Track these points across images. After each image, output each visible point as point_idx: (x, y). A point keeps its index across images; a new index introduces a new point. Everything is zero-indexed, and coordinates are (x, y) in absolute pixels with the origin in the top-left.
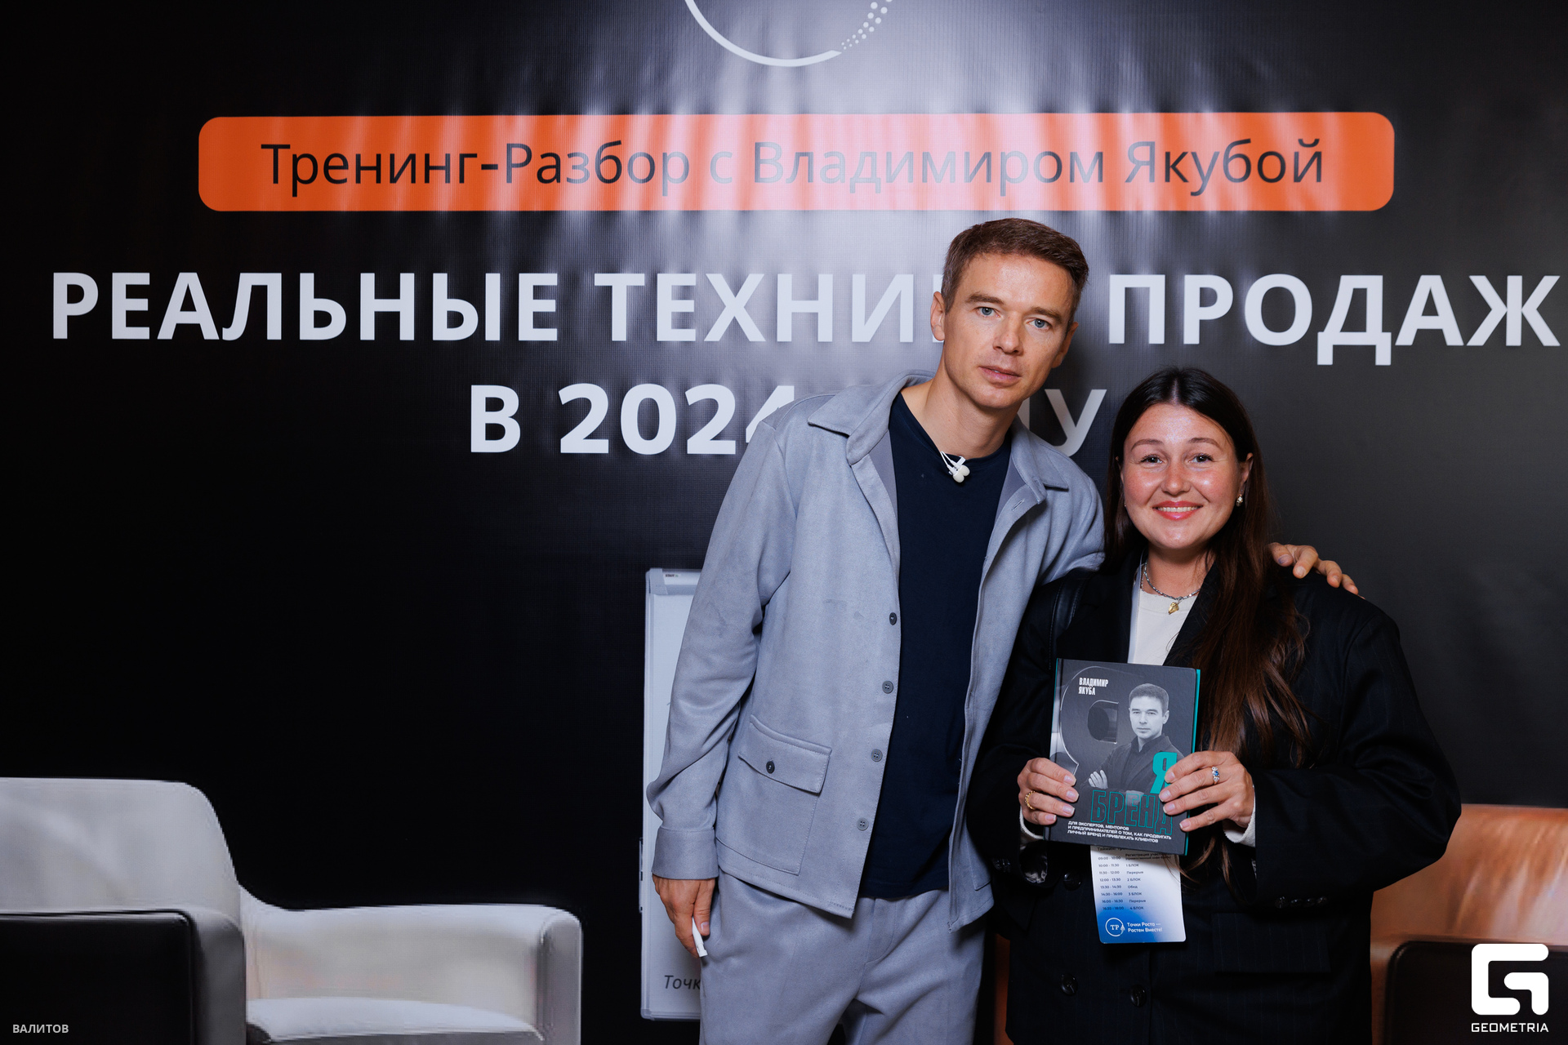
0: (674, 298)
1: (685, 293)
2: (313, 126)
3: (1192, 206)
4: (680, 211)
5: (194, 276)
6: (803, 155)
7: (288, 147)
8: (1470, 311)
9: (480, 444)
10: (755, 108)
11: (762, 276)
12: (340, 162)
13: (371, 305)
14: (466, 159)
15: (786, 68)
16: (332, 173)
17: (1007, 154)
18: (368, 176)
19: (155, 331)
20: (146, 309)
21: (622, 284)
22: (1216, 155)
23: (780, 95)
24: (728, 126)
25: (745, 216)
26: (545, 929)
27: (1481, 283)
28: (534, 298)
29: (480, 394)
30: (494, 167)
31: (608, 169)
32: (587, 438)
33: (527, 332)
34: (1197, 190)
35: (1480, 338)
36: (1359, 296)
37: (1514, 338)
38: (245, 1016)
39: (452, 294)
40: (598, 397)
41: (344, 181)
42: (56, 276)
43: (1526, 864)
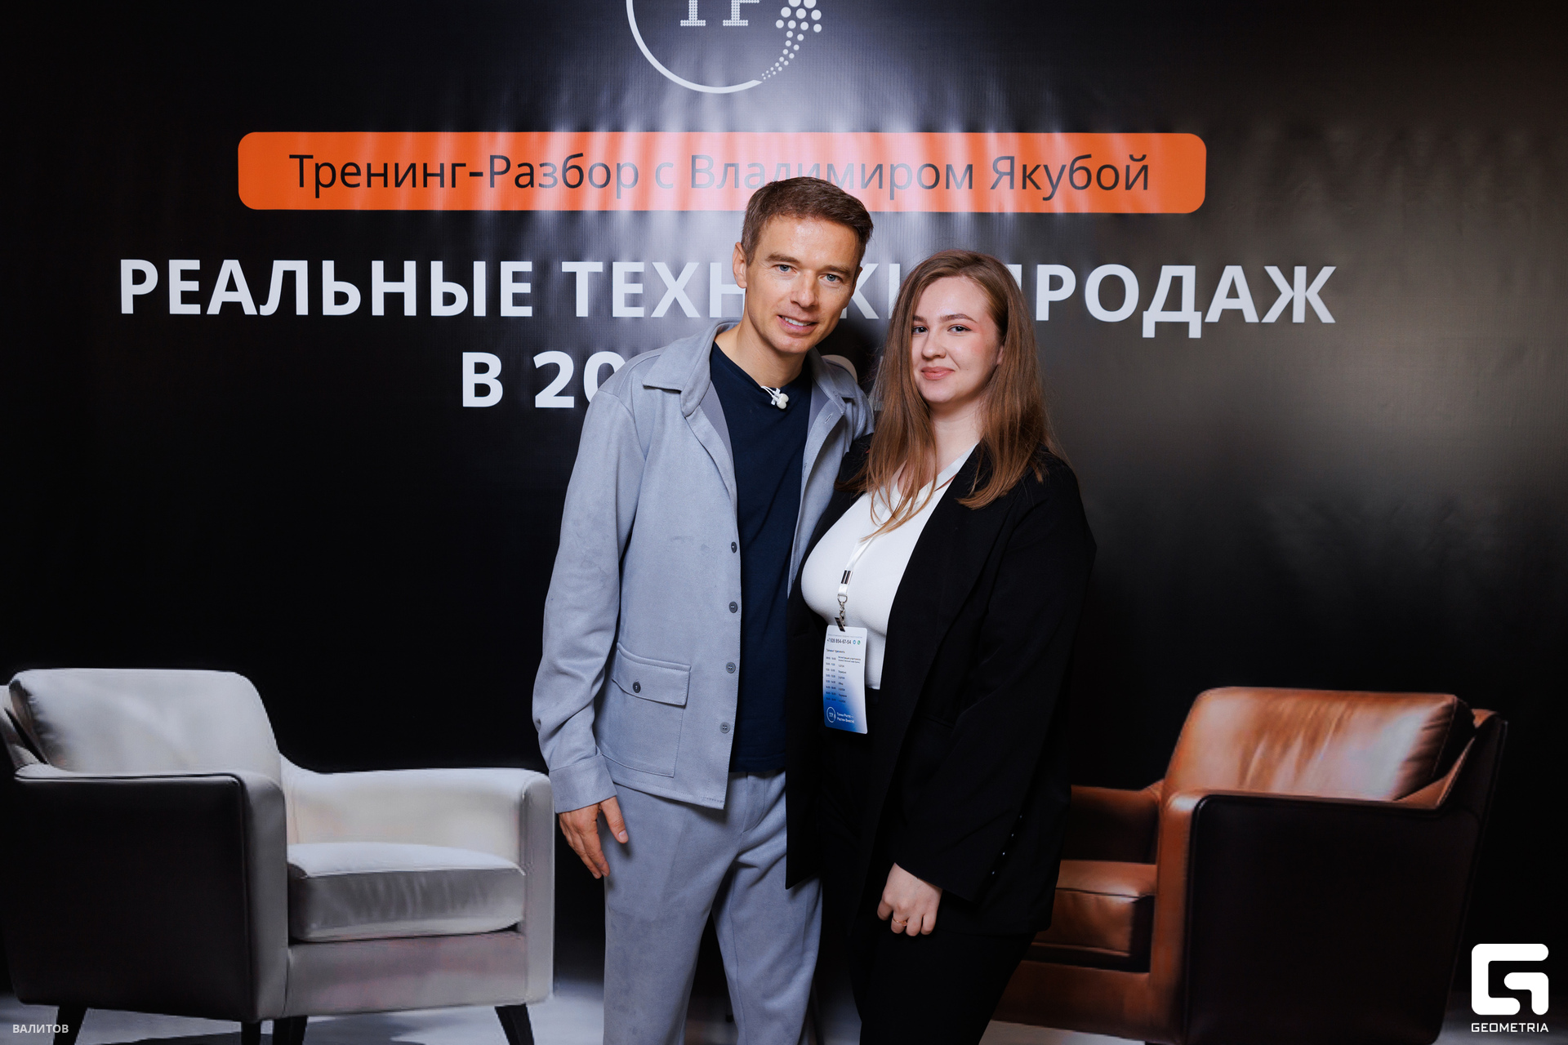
0: (626, 282)
1: (635, 278)
2: (333, 138)
3: (1044, 208)
4: (631, 211)
5: (236, 262)
6: (731, 166)
7: (311, 157)
8: (1265, 294)
9: (470, 400)
10: (692, 126)
11: (698, 264)
12: (354, 170)
13: (380, 287)
14: (457, 168)
16: (346, 178)
17: (895, 165)
18: (377, 182)
19: (204, 308)
20: (197, 289)
21: (584, 271)
22: (1063, 167)
23: (712, 116)
24: (670, 141)
25: (683, 215)
26: (526, 787)
27: (1274, 272)
28: (513, 282)
29: (470, 359)
30: (480, 174)
31: (573, 176)
32: (557, 395)
33: (508, 309)
34: (1048, 196)
35: (1272, 316)
36: (1177, 282)
38: (286, 857)
39: (447, 278)
40: (565, 363)
41: (358, 185)
42: (123, 262)
43: (1302, 734)
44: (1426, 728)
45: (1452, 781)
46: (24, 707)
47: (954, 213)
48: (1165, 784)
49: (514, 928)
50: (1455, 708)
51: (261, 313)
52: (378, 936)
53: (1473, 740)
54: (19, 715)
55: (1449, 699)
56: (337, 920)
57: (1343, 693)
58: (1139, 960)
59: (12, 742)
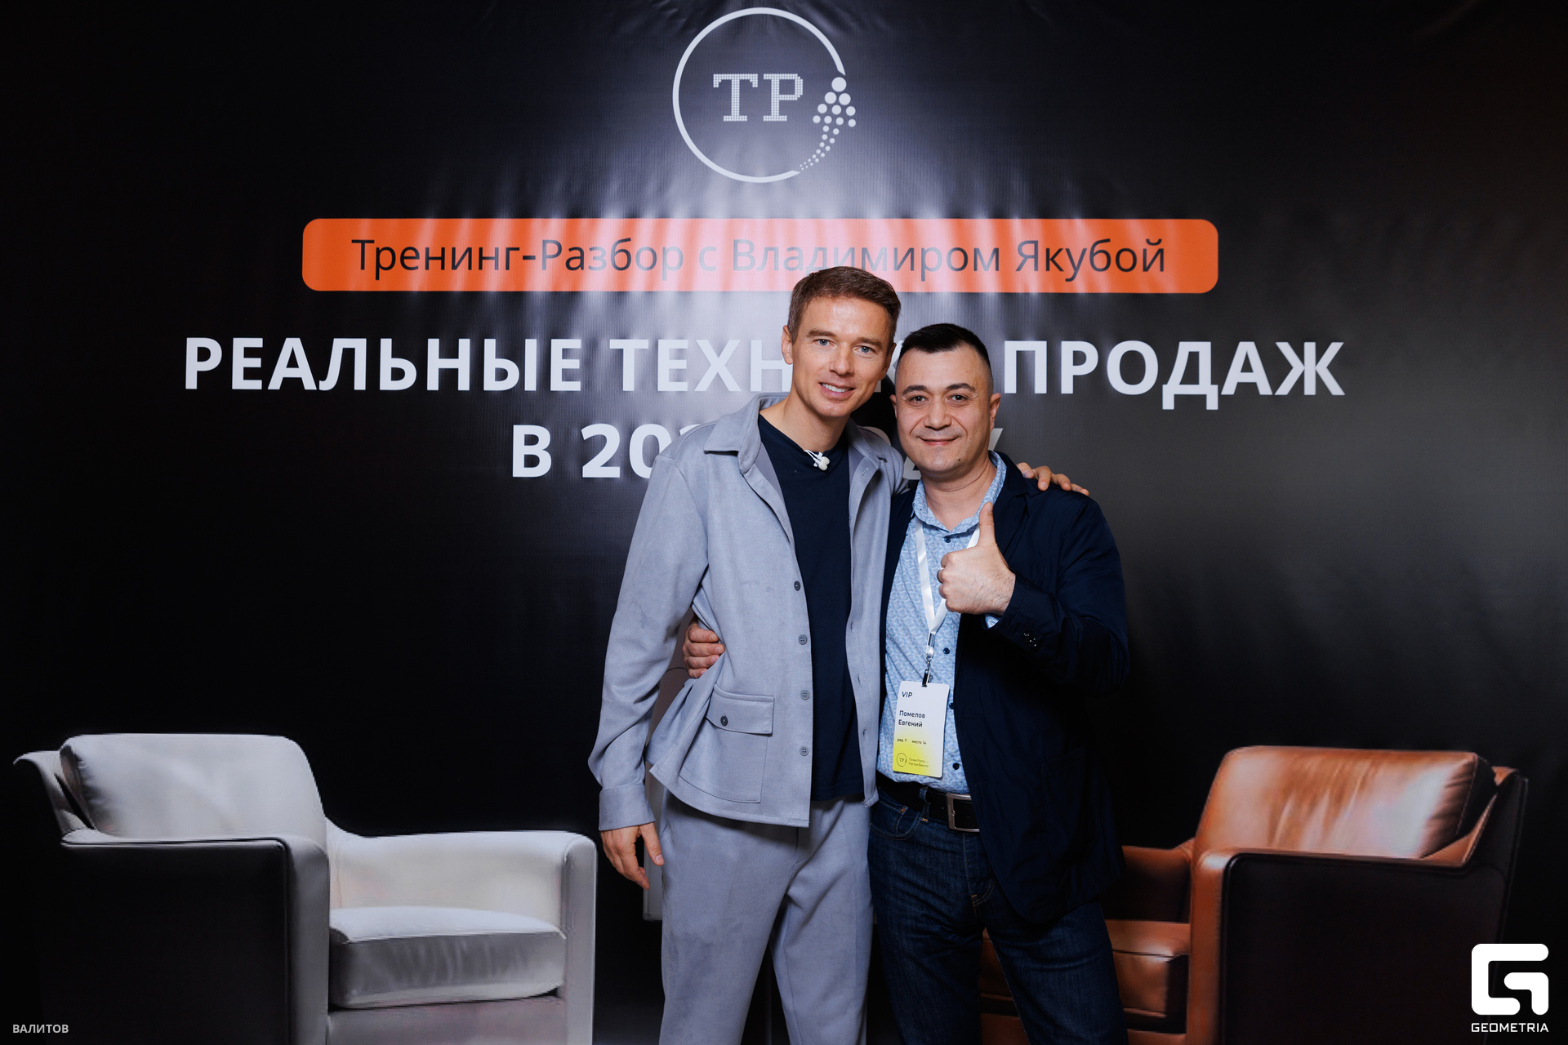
0: (671, 359)
1: (680, 354)
2: (393, 224)
3: (1066, 289)
4: (676, 292)
5: (298, 340)
6: (770, 249)
7: (372, 242)
8: (1277, 369)
9: (520, 470)
10: (735, 213)
11: (739, 341)
12: (412, 253)
13: (436, 363)
14: (511, 252)
15: (755, 183)
16: (405, 261)
17: (926, 249)
18: (435, 265)
19: (266, 383)
20: (260, 366)
21: (632, 348)
22: (1084, 251)
23: (753, 203)
24: (714, 228)
25: (725, 294)
26: (568, 850)
27: (1285, 348)
28: (563, 358)
29: (520, 432)
30: (532, 258)
31: (621, 260)
32: (603, 466)
33: (557, 384)
34: (1070, 277)
35: (1285, 389)
36: (1193, 358)
37: (1310, 389)
38: (328, 922)
39: (501, 354)
40: (612, 434)
41: (416, 268)
42: (189, 340)
43: (1328, 791)
44: (1449, 786)
45: (1477, 838)
46: (74, 772)
47: (982, 293)
48: (1196, 842)
49: (554, 993)
50: (1476, 765)
51: (321, 388)
52: (418, 1002)
53: (1495, 797)
54: (68, 780)
55: (1470, 757)
56: (378, 986)
57: (1366, 751)
58: (1175, 1021)
59: (60, 808)
